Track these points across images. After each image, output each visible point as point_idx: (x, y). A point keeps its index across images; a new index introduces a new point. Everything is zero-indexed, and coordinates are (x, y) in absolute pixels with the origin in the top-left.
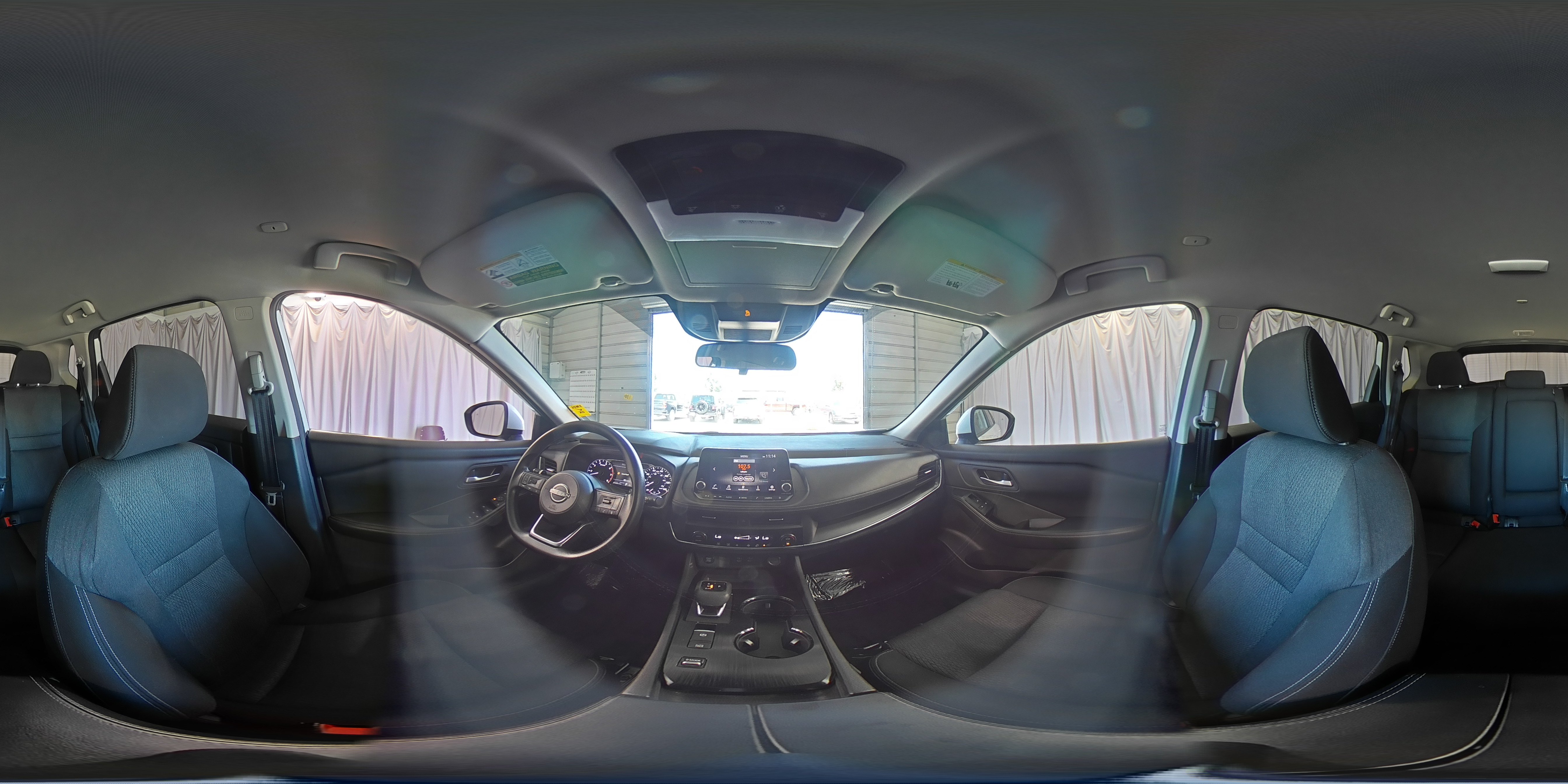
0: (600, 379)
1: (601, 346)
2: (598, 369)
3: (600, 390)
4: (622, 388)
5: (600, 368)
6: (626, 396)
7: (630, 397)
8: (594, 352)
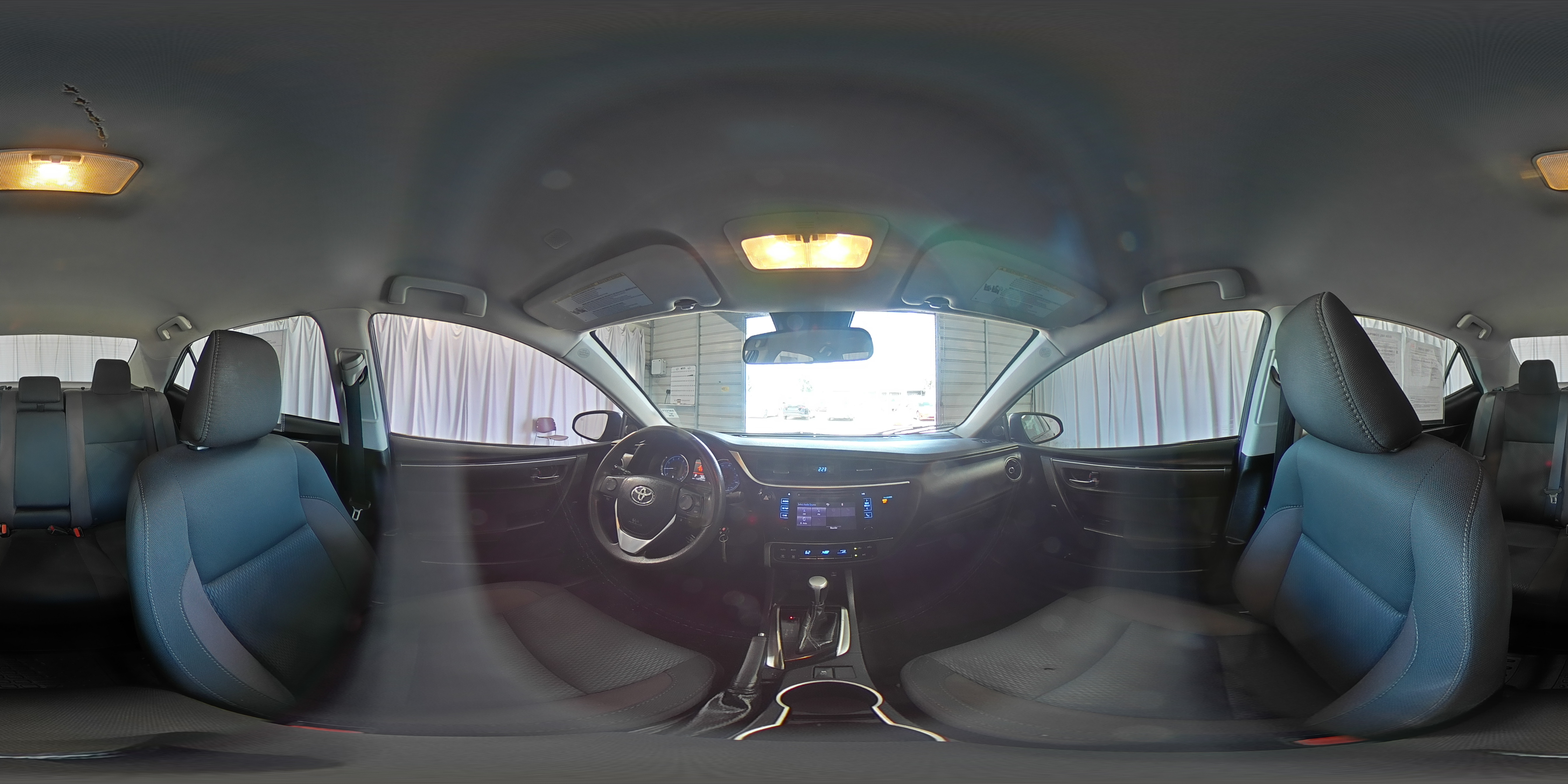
0: (699, 374)
1: (700, 345)
3: (699, 384)
4: (720, 382)
5: (699, 364)
6: (724, 389)
7: (727, 390)
8: (694, 350)
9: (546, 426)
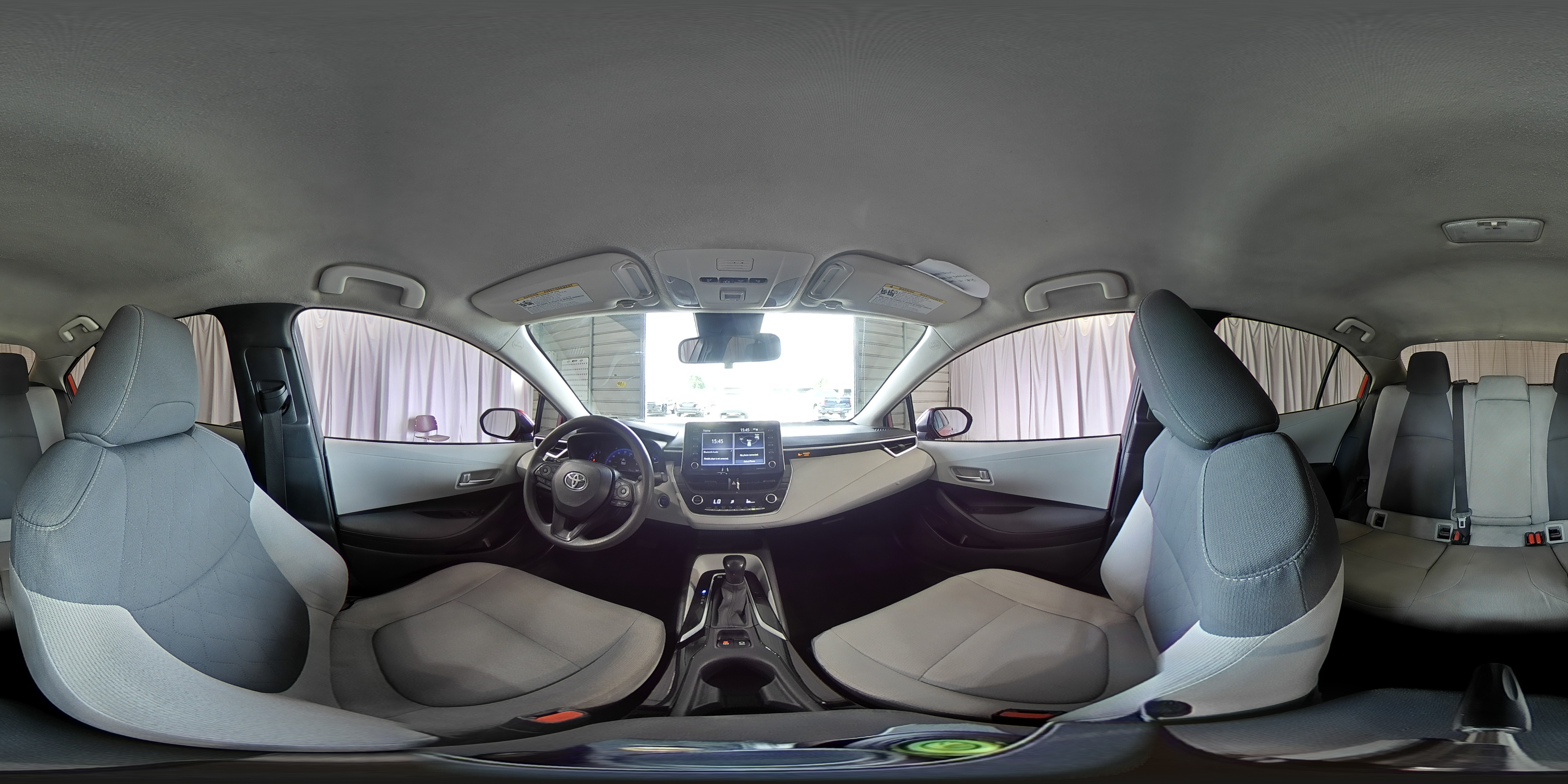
0: (592, 367)
1: (593, 335)
2: (590, 357)
3: (592, 378)
4: (616, 375)
5: (593, 356)
6: (619, 383)
7: (623, 384)
8: (587, 341)
9: (426, 424)
